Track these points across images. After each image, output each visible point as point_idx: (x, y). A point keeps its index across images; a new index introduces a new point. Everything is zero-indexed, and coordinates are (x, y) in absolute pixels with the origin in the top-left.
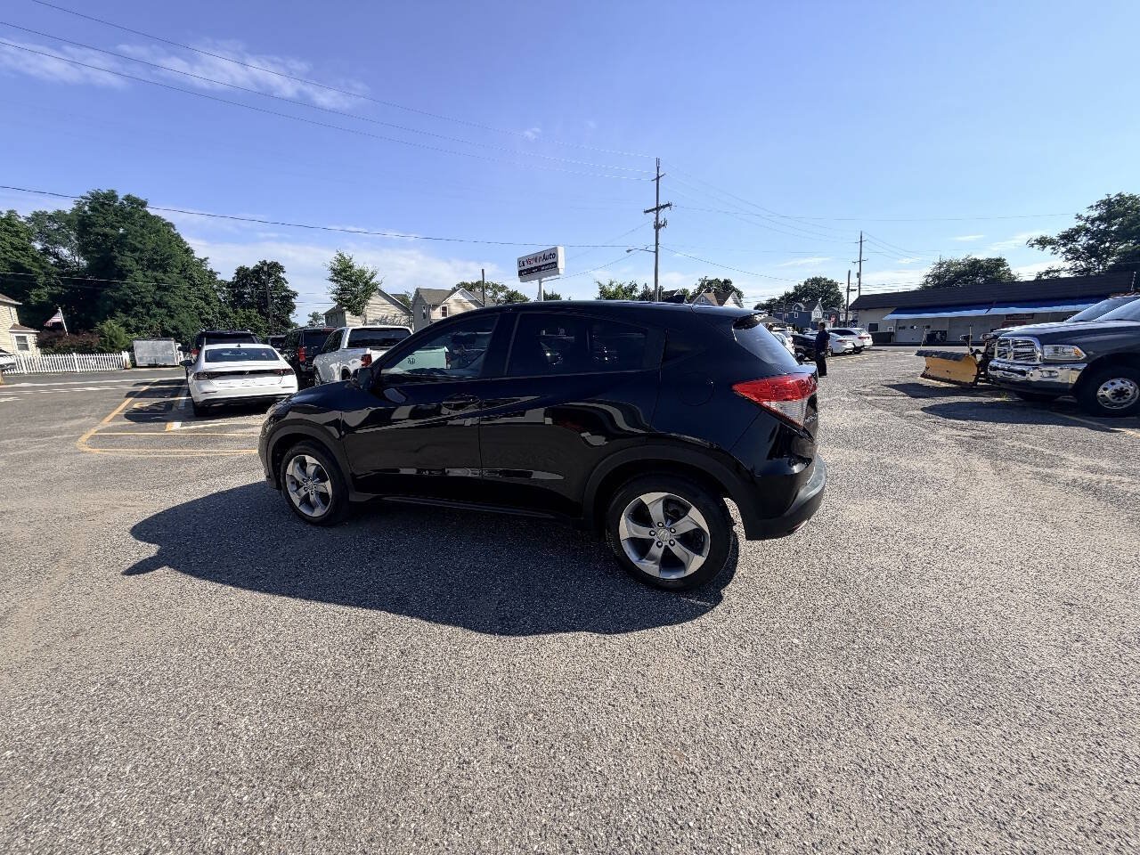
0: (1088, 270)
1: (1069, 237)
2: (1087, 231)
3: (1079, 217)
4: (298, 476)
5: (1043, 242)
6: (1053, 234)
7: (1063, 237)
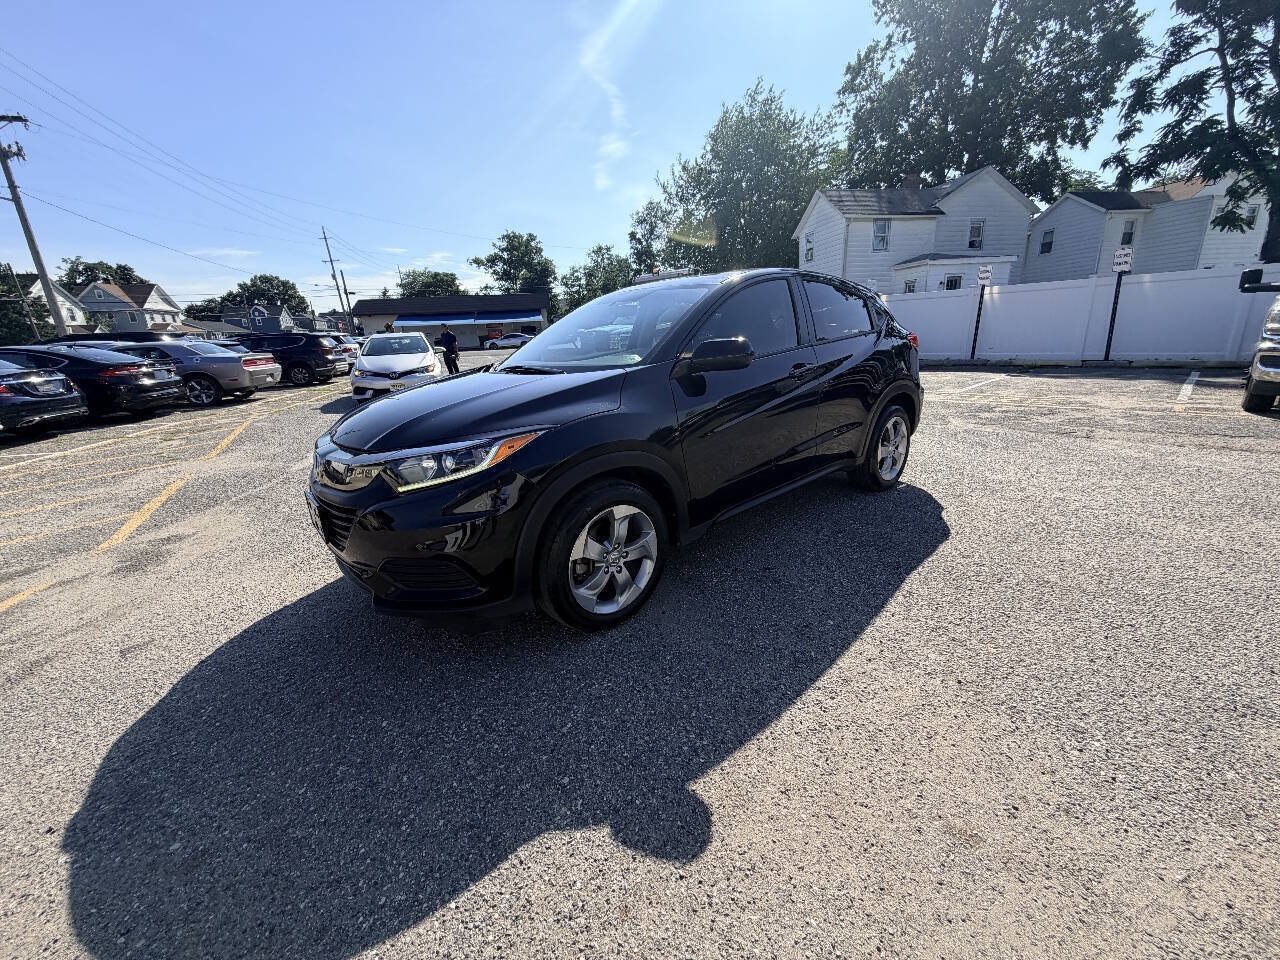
0: (508, 289)
1: (492, 261)
2: (501, 257)
3: (494, 245)
4: (594, 550)
5: (477, 262)
6: (483, 257)
7: (488, 261)
